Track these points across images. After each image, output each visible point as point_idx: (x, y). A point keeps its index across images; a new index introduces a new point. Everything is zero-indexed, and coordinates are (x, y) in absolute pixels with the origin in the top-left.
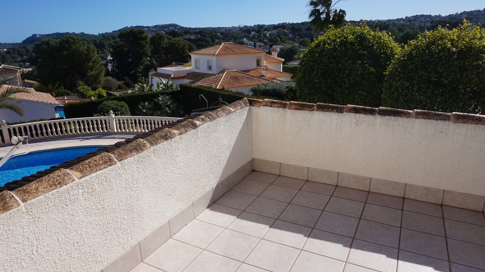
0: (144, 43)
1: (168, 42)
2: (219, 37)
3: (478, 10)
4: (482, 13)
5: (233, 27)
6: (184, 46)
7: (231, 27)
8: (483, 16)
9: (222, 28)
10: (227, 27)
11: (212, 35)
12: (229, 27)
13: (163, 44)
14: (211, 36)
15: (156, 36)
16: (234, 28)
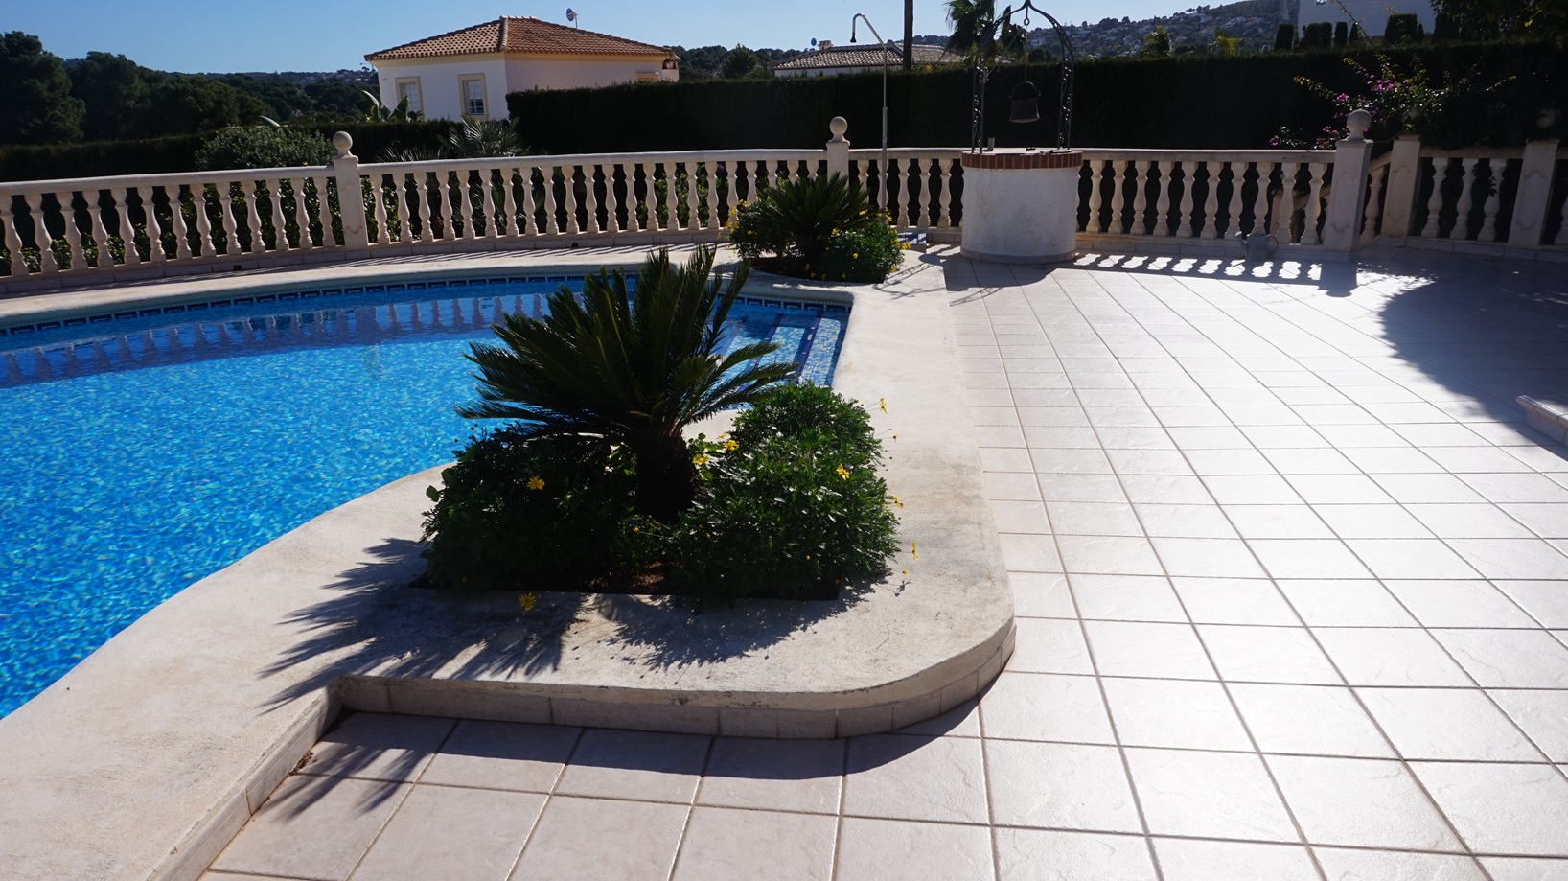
0: (42, 87)
1: (147, 90)
2: (303, 101)
3: (1069, 25)
4: (1081, 34)
5: (343, 71)
6: (219, 103)
7: (335, 71)
8: (1084, 43)
9: (303, 75)
10: (320, 72)
11: (278, 94)
12: (327, 72)
13: (129, 96)
14: (275, 98)
15: (92, 65)
16: (346, 77)
